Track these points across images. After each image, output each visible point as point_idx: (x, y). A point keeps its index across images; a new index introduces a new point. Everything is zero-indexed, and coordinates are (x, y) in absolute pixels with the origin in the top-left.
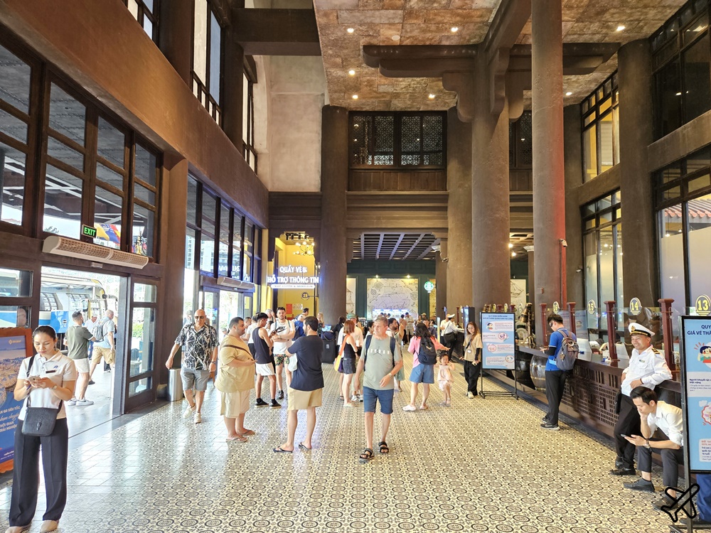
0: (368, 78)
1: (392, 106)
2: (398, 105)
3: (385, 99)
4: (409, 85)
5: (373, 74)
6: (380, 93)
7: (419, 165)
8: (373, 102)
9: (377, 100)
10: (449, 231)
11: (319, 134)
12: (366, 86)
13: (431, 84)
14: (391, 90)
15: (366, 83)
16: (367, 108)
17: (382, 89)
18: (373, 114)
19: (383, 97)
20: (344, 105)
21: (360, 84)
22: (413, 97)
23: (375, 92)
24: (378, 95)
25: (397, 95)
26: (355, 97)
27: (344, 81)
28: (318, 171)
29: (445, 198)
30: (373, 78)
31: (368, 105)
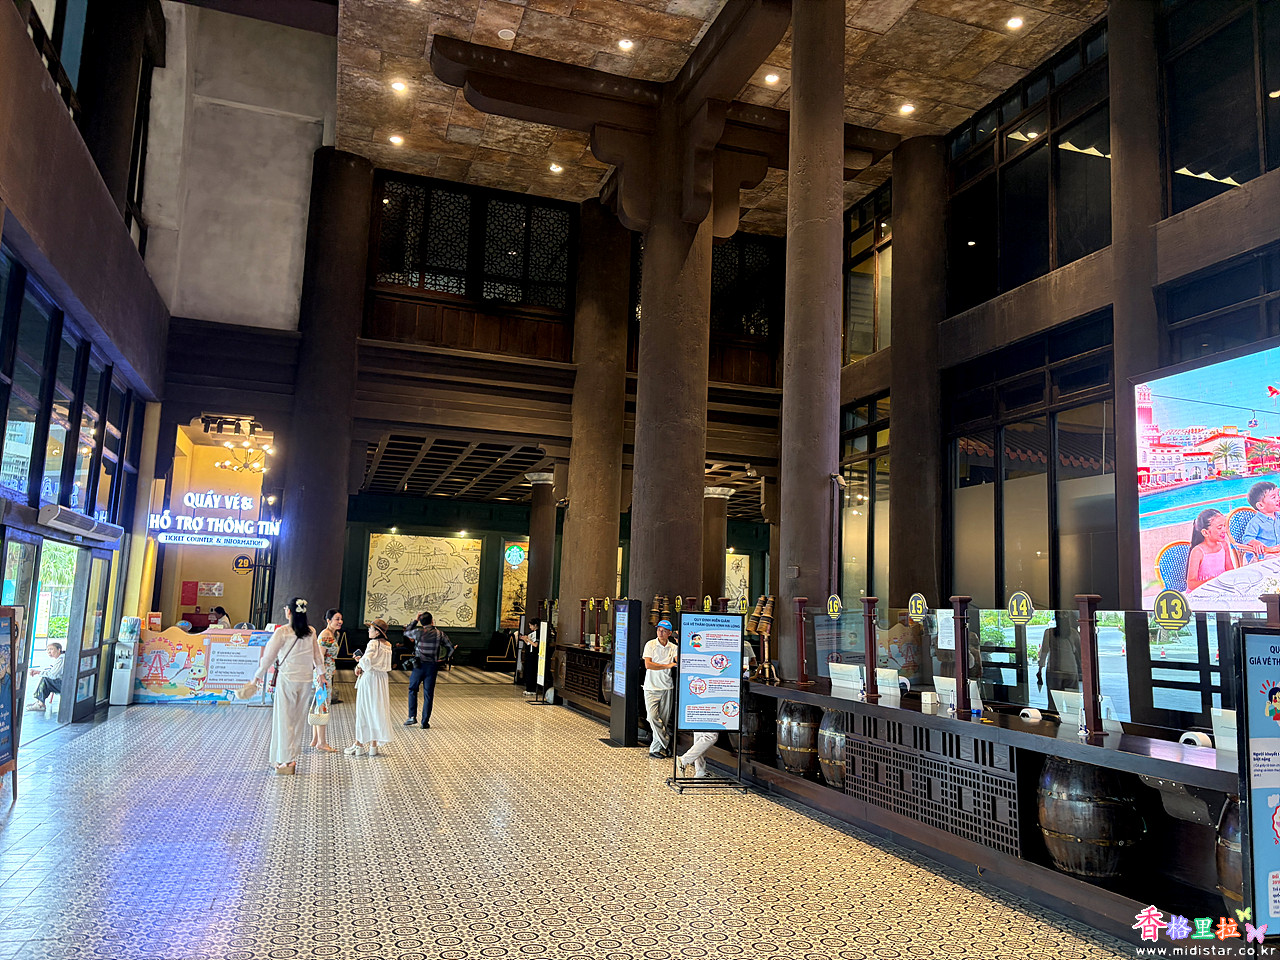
0: (432, 106)
1: (471, 173)
2: (484, 174)
3: (460, 157)
4: (515, 137)
5: (444, 99)
6: (451, 142)
7: (517, 304)
8: (432, 158)
9: (444, 155)
10: (573, 445)
11: (304, 205)
12: (425, 122)
13: (559, 144)
14: (475, 140)
15: (424, 116)
16: (418, 170)
17: (456, 135)
18: (428, 183)
19: (455, 151)
20: (366, 154)
21: (412, 116)
22: (517, 163)
23: (440, 137)
24: (446, 146)
25: (485, 154)
26: (397, 140)
27: (378, 102)
28: (296, 285)
29: (569, 378)
30: (443, 109)
31: (421, 162)
